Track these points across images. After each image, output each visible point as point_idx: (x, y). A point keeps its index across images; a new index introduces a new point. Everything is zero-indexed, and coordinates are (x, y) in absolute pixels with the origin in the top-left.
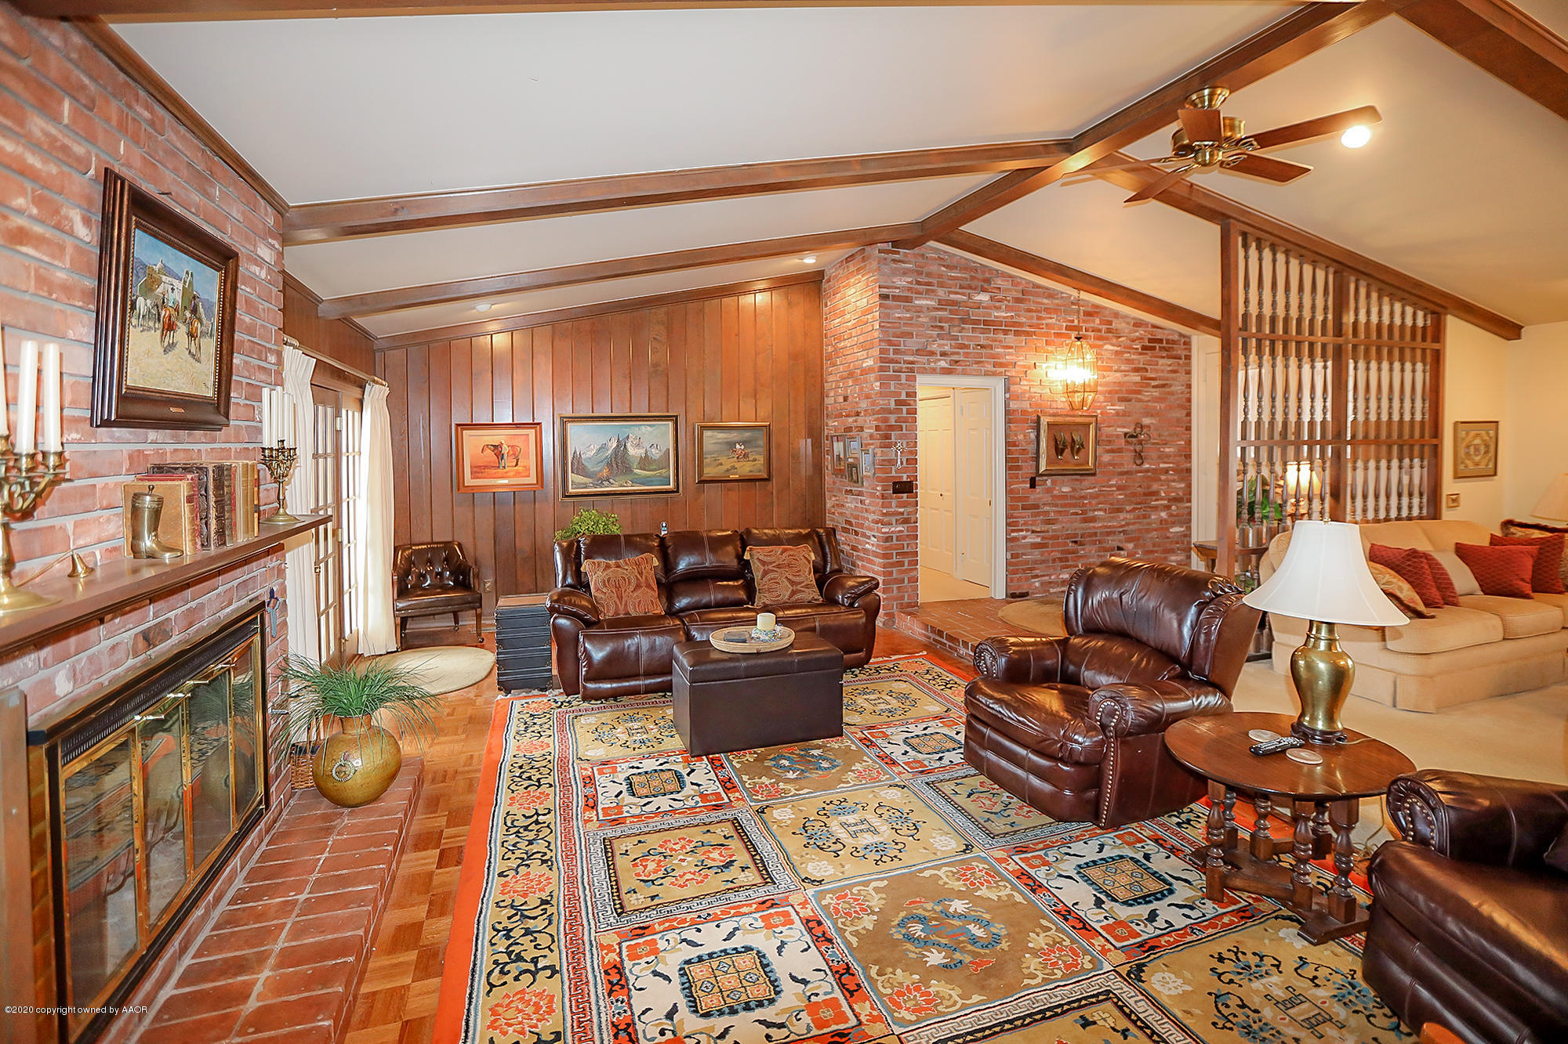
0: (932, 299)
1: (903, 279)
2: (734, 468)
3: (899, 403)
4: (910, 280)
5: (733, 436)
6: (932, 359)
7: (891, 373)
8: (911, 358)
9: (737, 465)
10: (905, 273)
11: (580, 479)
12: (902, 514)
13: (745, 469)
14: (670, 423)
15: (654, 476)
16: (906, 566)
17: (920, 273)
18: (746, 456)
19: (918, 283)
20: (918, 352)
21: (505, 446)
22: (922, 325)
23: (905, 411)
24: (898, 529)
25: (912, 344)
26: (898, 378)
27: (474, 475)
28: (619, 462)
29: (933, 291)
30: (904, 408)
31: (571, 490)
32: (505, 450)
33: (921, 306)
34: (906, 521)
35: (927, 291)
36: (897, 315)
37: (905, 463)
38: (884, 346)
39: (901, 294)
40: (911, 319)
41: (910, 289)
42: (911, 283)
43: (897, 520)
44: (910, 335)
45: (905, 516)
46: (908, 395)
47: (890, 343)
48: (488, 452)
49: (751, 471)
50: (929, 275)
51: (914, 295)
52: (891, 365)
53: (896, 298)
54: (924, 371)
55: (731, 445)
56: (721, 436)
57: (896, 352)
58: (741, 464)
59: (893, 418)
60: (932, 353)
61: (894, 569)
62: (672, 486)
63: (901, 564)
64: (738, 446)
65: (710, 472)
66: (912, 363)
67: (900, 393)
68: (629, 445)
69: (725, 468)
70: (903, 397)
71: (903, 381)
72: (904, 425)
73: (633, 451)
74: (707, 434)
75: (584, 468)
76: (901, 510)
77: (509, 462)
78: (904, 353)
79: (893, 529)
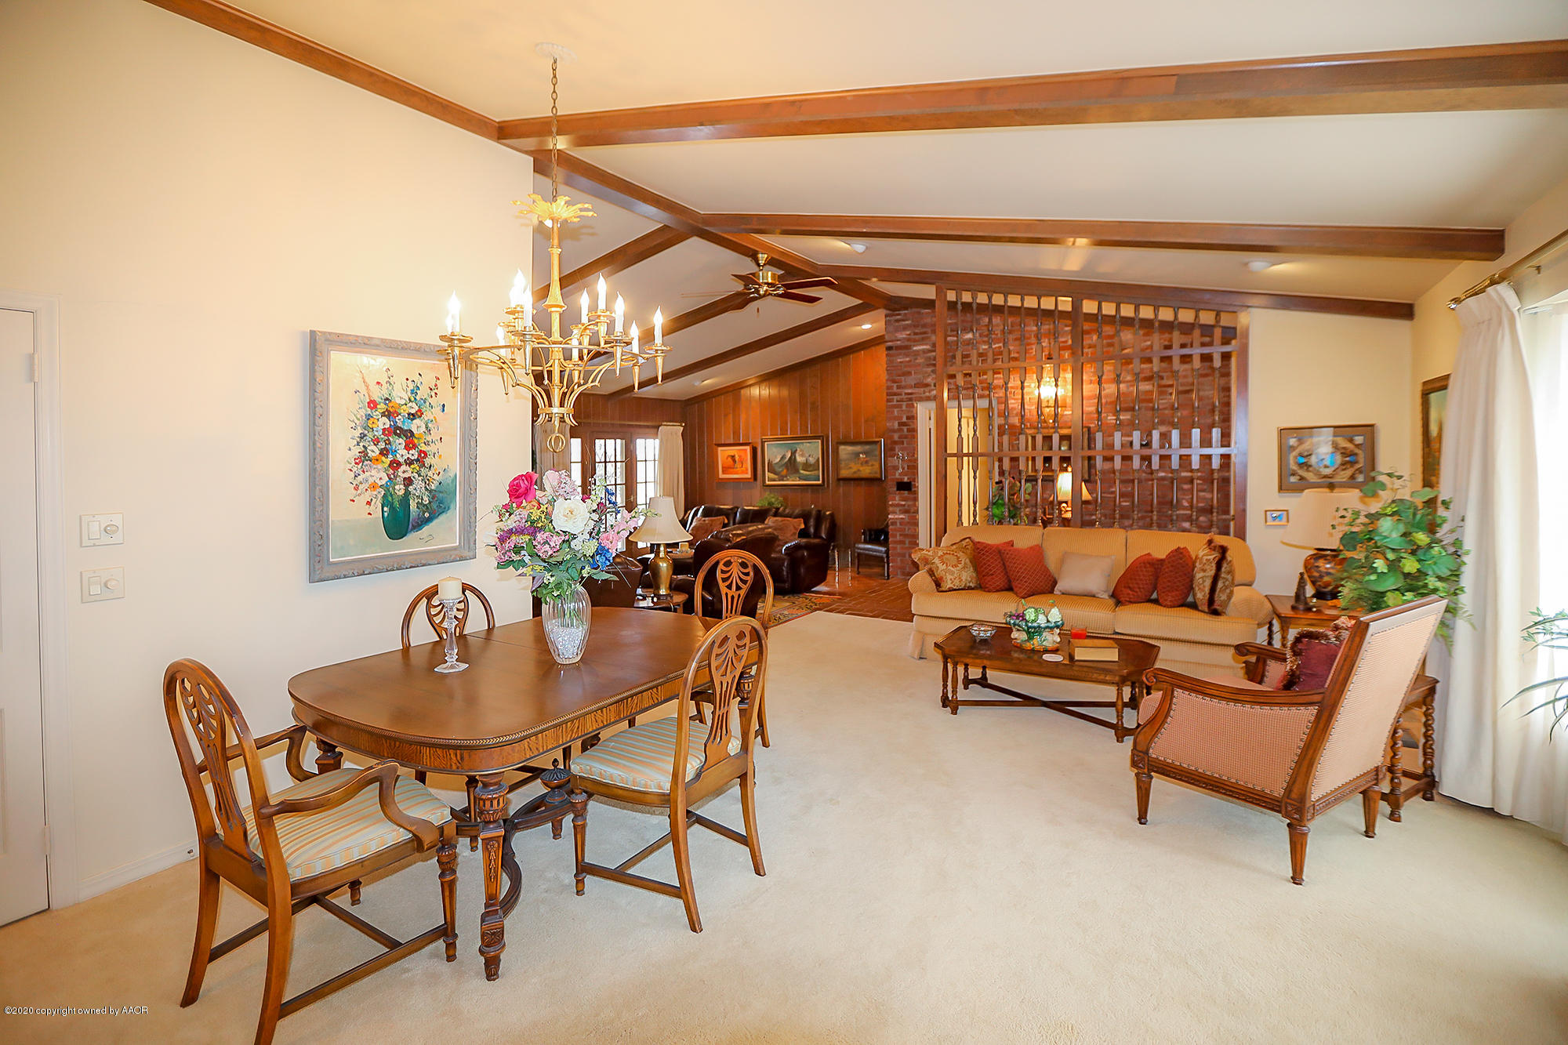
0: (926, 344)
1: (903, 333)
2: (859, 470)
3: (902, 424)
4: (908, 332)
5: (858, 448)
6: (927, 389)
7: (895, 403)
8: (910, 391)
9: (861, 469)
10: (905, 328)
11: (772, 476)
12: (904, 505)
13: (866, 471)
14: (820, 441)
15: (810, 475)
16: (907, 545)
17: (916, 326)
18: (867, 462)
19: (915, 334)
20: (916, 386)
21: (737, 456)
22: (919, 365)
23: (905, 430)
24: (901, 517)
25: (911, 380)
26: (900, 406)
27: (724, 473)
28: (791, 465)
29: (928, 338)
30: (905, 429)
31: (767, 483)
32: (737, 458)
33: (917, 351)
34: (906, 512)
35: (923, 339)
36: (899, 360)
37: (906, 469)
38: (890, 384)
39: (903, 344)
40: (910, 361)
41: (909, 340)
42: (909, 335)
43: (900, 510)
44: (909, 373)
45: (906, 507)
46: (908, 418)
47: (894, 381)
48: (730, 459)
49: (870, 473)
50: (924, 326)
51: (912, 344)
52: (895, 397)
53: (898, 348)
54: (921, 399)
55: (857, 454)
56: (850, 448)
57: (898, 387)
58: (864, 468)
59: (896, 437)
60: (927, 385)
61: (898, 546)
62: (820, 482)
63: (902, 542)
64: (861, 456)
65: (844, 473)
66: (911, 394)
67: (902, 418)
68: (797, 455)
69: (853, 470)
70: (904, 420)
71: (904, 408)
72: (905, 440)
73: (799, 459)
74: (842, 447)
75: (774, 470)
76: (903, 503)
77: (738, 465)
78: (905, 387)
79: (896, 517)
